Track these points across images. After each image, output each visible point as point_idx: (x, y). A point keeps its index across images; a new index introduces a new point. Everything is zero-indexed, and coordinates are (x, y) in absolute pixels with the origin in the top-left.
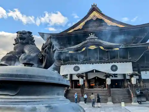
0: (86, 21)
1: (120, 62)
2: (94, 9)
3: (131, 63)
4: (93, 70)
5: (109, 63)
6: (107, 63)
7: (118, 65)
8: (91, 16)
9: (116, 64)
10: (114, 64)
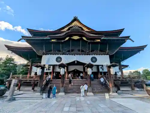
0: (69, 27)
1: (99, 55)
2: (75, 19)
3: (108, 56)
4: (75, 61)
5: (90, 55)
6: (87, 54)
7: (97, 57)
8: (73, 24)
9: (95, 56)
10: (93, 56)
